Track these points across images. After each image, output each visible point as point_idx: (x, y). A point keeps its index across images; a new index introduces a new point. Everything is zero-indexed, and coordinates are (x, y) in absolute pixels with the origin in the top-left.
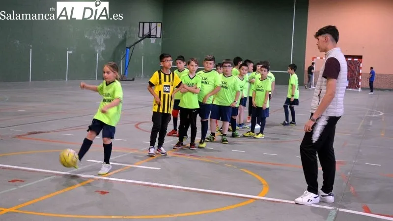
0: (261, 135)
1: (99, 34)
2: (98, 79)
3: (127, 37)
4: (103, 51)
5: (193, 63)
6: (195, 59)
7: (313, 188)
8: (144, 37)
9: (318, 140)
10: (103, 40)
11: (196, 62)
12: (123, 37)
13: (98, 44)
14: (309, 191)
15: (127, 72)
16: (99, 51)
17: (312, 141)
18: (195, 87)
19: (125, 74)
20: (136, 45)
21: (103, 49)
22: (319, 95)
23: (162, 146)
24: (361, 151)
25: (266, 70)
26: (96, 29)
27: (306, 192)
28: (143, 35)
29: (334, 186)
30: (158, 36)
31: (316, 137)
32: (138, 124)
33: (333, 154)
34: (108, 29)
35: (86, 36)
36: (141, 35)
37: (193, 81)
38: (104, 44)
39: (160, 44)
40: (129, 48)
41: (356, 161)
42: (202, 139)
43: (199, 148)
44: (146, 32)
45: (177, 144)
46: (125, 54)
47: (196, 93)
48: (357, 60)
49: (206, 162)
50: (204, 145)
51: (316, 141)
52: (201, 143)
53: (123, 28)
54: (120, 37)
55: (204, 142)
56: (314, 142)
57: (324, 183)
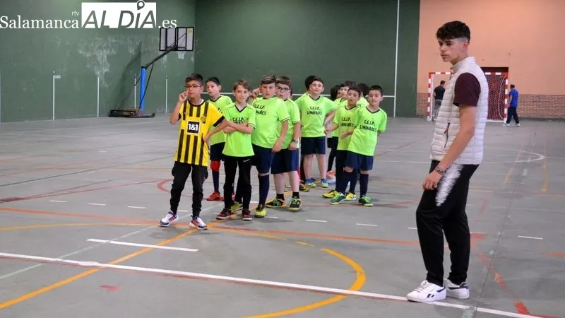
0: (351, 195)
1: (100, 48)
2: (100, 116)
3: (142, 51)
4: (106, 73)
5: (241, 88)
6: (245, 81)
7: (435, 276)
8: (168, 50)
9: (446, 202)
10: (106, 57)
11: (245, 86)
12: (135, 51)
13: (99, 63)
14: (429, 282)
15: (142, 105)
16: (101, 73)
17: (436, 203)
18: (245, 124)
19: (140, 108)
20: (156, 63)
21: (106, 70)
22: (446, 131)
23: (198, 216)
24: (509, 216)
25: (357, 93)
26: (96, 41)
27: (424, 282)
28: (166, 47)
29: (469, 273)
30: (190, 47)
31: (441, 197)
32: (162, 183)
33: (467, 223)
34: (114, 41)
35: (81, 52)
36: (163, 48)
37: (243, 115)
38: (108, 63)
39: (192, 59)
40: (146, 68)
41: (503, 233)
42: (260, 203)
43: (257, 217)
44: (171, 42)
45: (222, 213)
46: (140, 76)
47: (248, 133)
48: (499, 74)
49: (267, 239)
50: (263, 213)
51: (442, 204)
52: (259, 209)
53: (136, 38)
54: (132, 51)
55: (263, 208)
56: (439, 204)
57: (452, 268)
